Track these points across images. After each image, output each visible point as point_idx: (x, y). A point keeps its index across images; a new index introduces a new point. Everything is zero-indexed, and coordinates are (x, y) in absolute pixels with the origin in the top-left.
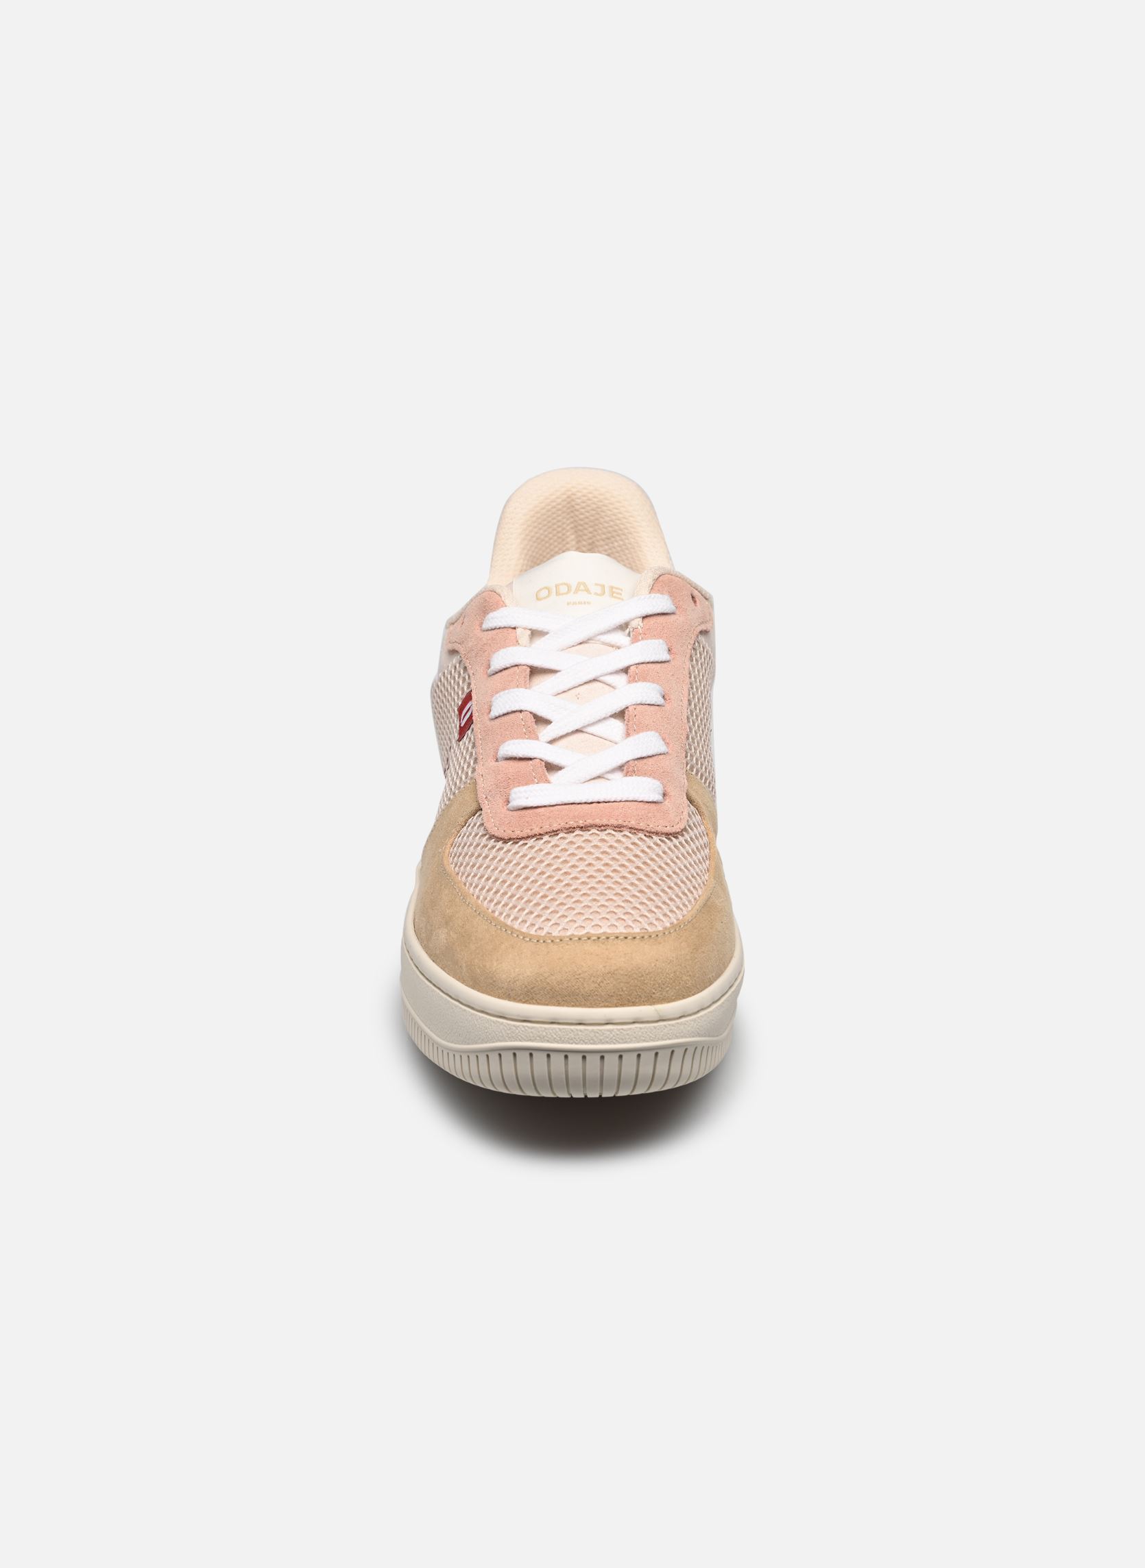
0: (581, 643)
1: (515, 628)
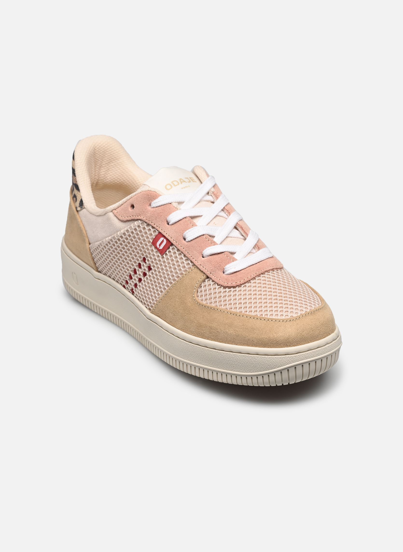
0: (199, 202)
1: (170, 203)
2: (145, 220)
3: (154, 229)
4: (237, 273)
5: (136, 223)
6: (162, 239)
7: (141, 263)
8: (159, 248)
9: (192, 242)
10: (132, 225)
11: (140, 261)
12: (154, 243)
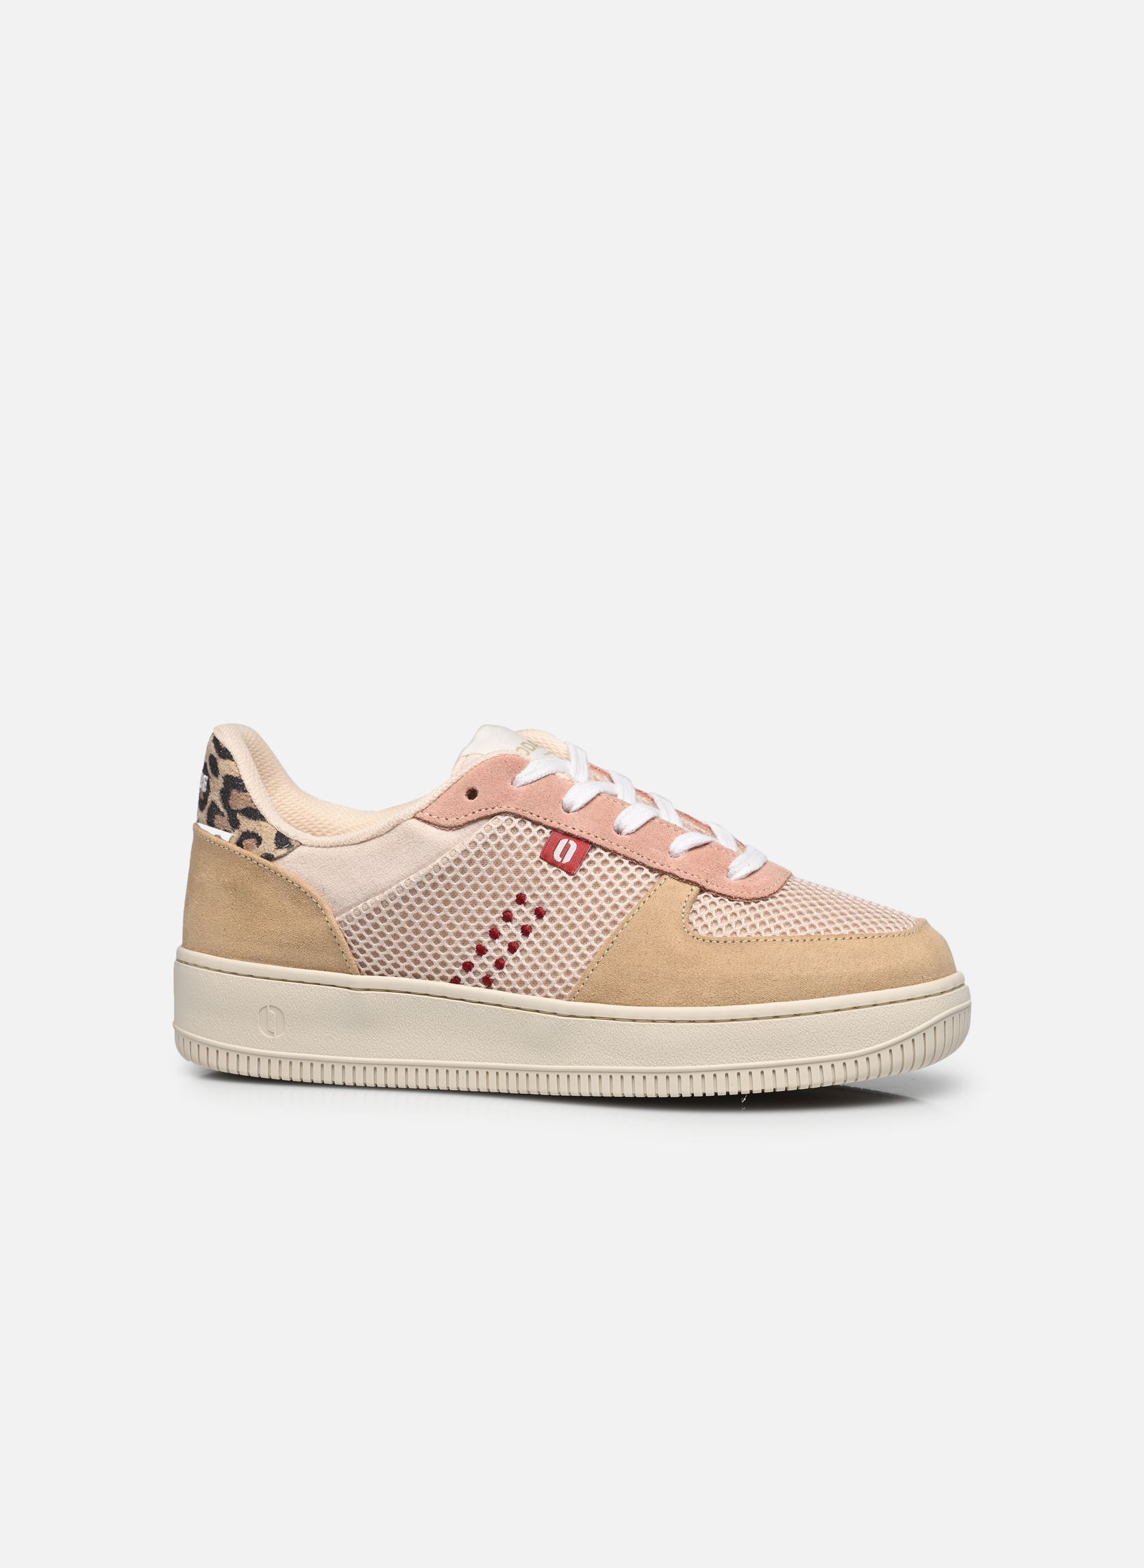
1: (554, 774)
2: (515, 812)
3: (540, 827)
4: (756, 875)
5: (493, 823)
6: (563, 842)
7: (511, 908)
8: (562, 861)
9: (638, 832)
10: (482, 830)
11: (509, 904)
12: (547, 856)
